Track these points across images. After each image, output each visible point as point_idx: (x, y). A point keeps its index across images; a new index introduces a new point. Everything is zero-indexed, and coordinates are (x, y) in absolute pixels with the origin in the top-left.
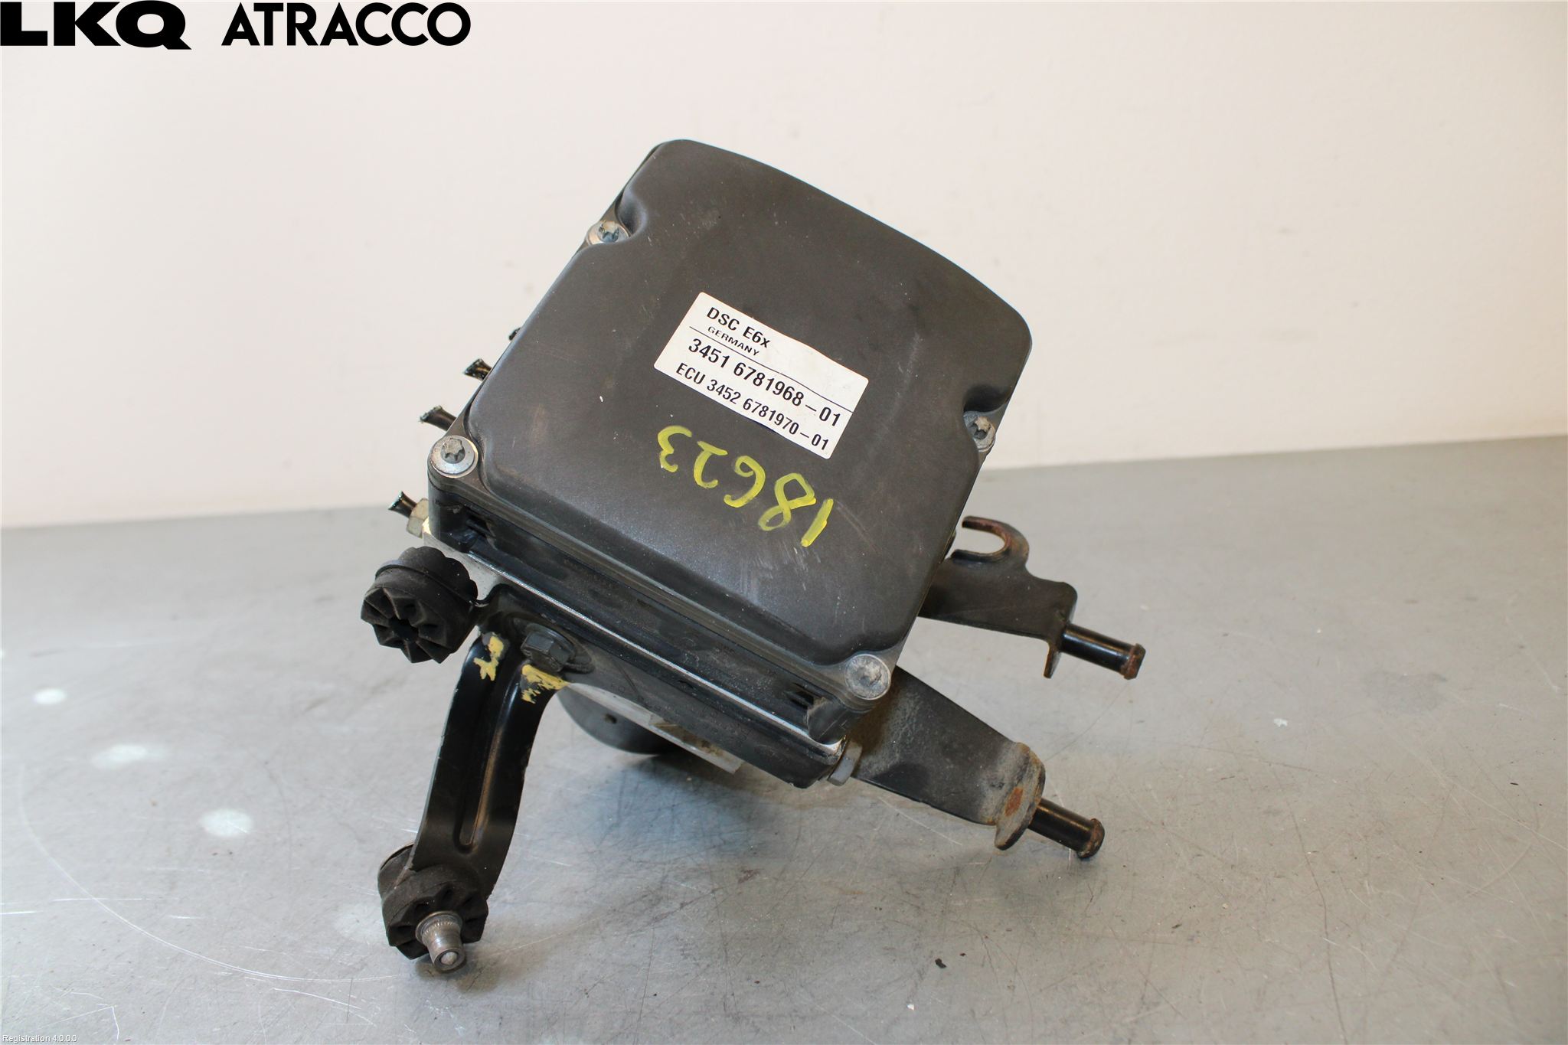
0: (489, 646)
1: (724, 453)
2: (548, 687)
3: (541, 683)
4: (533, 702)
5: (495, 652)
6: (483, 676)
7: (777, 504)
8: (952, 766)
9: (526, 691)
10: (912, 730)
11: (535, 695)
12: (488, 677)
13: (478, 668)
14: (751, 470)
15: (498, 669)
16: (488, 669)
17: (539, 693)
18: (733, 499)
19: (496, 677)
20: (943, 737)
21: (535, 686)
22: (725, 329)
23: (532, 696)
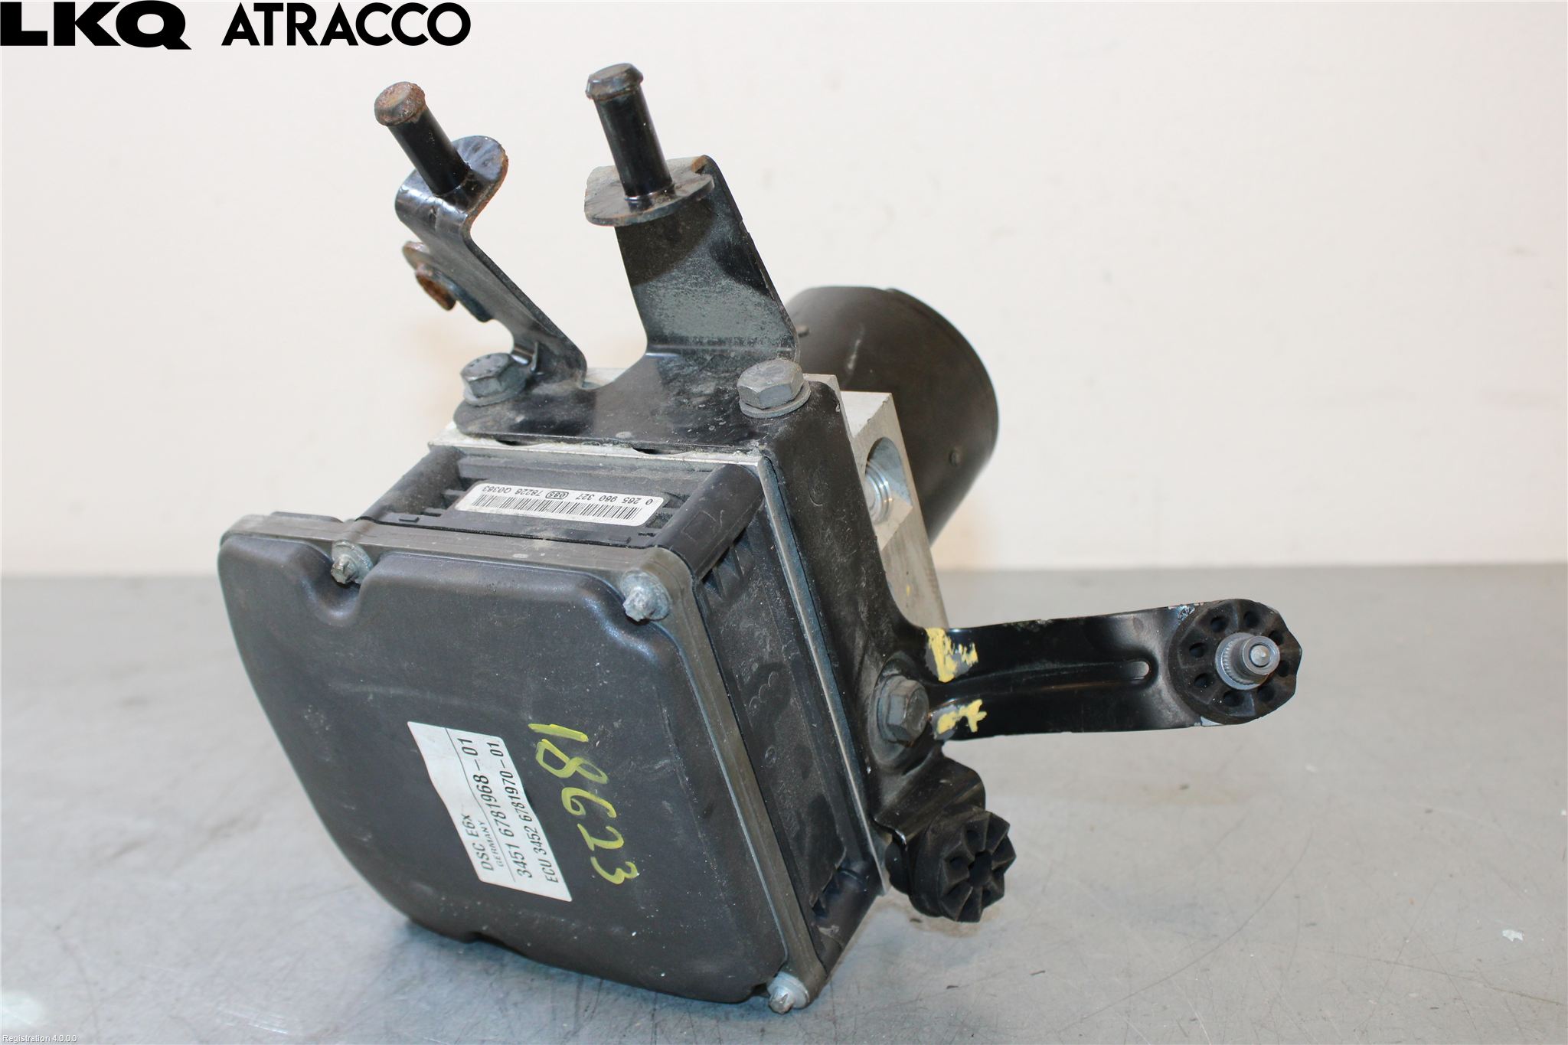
0: (951, 727)
1: (579, 826)
2: (948, 643)
3: (949, 653)
4: (973, 645)
5: (953, 719)
6: (983, 714)
7: (576, 771)
8: (683, 224)
9: (968, 663)
10: (686, 281)
11: (966, 649)
12: (981, 709)
13: (979, 723)
14: (571, 801)
15: (967, 701)
16: (974, 712)
17: (960, 647)
18: (608, 810)
19: (975, 699)
20: (664, 246)
21: (956, 657)
22: (488, 850)
23: (968, 651)
